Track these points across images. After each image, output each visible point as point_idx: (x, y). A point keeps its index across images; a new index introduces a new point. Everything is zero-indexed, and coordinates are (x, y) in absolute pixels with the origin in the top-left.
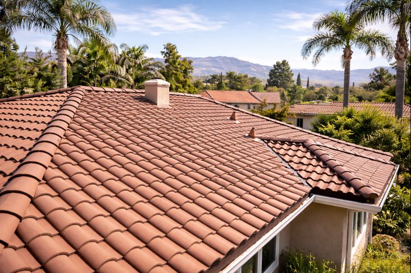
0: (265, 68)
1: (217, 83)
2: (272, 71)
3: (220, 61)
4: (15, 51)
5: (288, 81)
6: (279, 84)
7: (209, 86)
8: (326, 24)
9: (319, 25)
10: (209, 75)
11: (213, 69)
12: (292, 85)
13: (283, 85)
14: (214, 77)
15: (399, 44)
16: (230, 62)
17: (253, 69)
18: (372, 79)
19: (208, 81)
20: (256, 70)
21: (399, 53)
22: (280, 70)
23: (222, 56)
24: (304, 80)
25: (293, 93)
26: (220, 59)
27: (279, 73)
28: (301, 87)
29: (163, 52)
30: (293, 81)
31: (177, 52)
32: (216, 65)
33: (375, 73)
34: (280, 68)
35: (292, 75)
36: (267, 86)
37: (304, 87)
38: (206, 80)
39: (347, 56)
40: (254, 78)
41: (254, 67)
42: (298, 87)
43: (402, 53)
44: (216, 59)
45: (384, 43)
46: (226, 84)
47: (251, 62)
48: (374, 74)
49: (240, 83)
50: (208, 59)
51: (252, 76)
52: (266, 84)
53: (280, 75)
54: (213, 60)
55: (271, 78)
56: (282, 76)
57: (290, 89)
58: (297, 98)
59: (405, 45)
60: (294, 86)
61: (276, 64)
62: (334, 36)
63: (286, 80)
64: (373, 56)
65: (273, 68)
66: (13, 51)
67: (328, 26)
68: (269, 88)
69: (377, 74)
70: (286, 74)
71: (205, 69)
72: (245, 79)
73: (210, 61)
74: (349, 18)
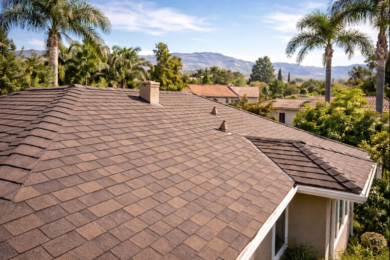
0: (248, 64)
1: (203, 77)
2: (254, 66)
3: (206, 57)
4: (12, 51)
5: (270, 76)
6: (261, 78)
7: (195, 81)
8: (308, 24)
9: (302, 25)
10: (195, 70)
11: (199, 64)
12: (273, 80)
13: (265, 80)
14: (200, 72)
15: (380, 45)
16: (215, 57)
17: (237, 65)
18: (351, 76)
19: (194, 76)
20: (239, 66)
21: (379, 54)
22: (262, 66)
23: (208, 52)
24: (285, 75)
25: (275, 88)
26: (206, 55)
27: (261, 68)
28: (282, 82)
29: (155, 51)
30: (275, 76)
31: (168, 51)
32: (202, 61)
33: (354, 70)
34: (262, 64)
35: (274, 70)
36: (250, 81)
37: (285, 82)
38: (193, 74)
39: (328, 54)
40: (238, 73)
41: (237, 63)
42: (279, 81)
43: (382, 53)
44: (202, 54)
45: (364, 43)
46: (211, 78)
47: (234, 58)
48: (352, 72)
49: (224, 78)
50: (194, 55)
51: (235, 71)
52: (249, 79)
53: (263, 71)
54: (199, 55)
55: (254, 74)
56: (264, 71)
57: (272, 84)
58: (279, 92)
59: (385, 46)
60: (276, 80)
61: (258, 60)
62: (316, 35)
63: (268, 75)
64: (352, 54)
65: (255, 64)
66: (11, 51)
67: (310, 26)
68: (252, 83)
69: (355, 72)
70: (268, 70)
71: (192, 64)
72: (229, 74)
73: (197, 56)
74: (330, 19)
